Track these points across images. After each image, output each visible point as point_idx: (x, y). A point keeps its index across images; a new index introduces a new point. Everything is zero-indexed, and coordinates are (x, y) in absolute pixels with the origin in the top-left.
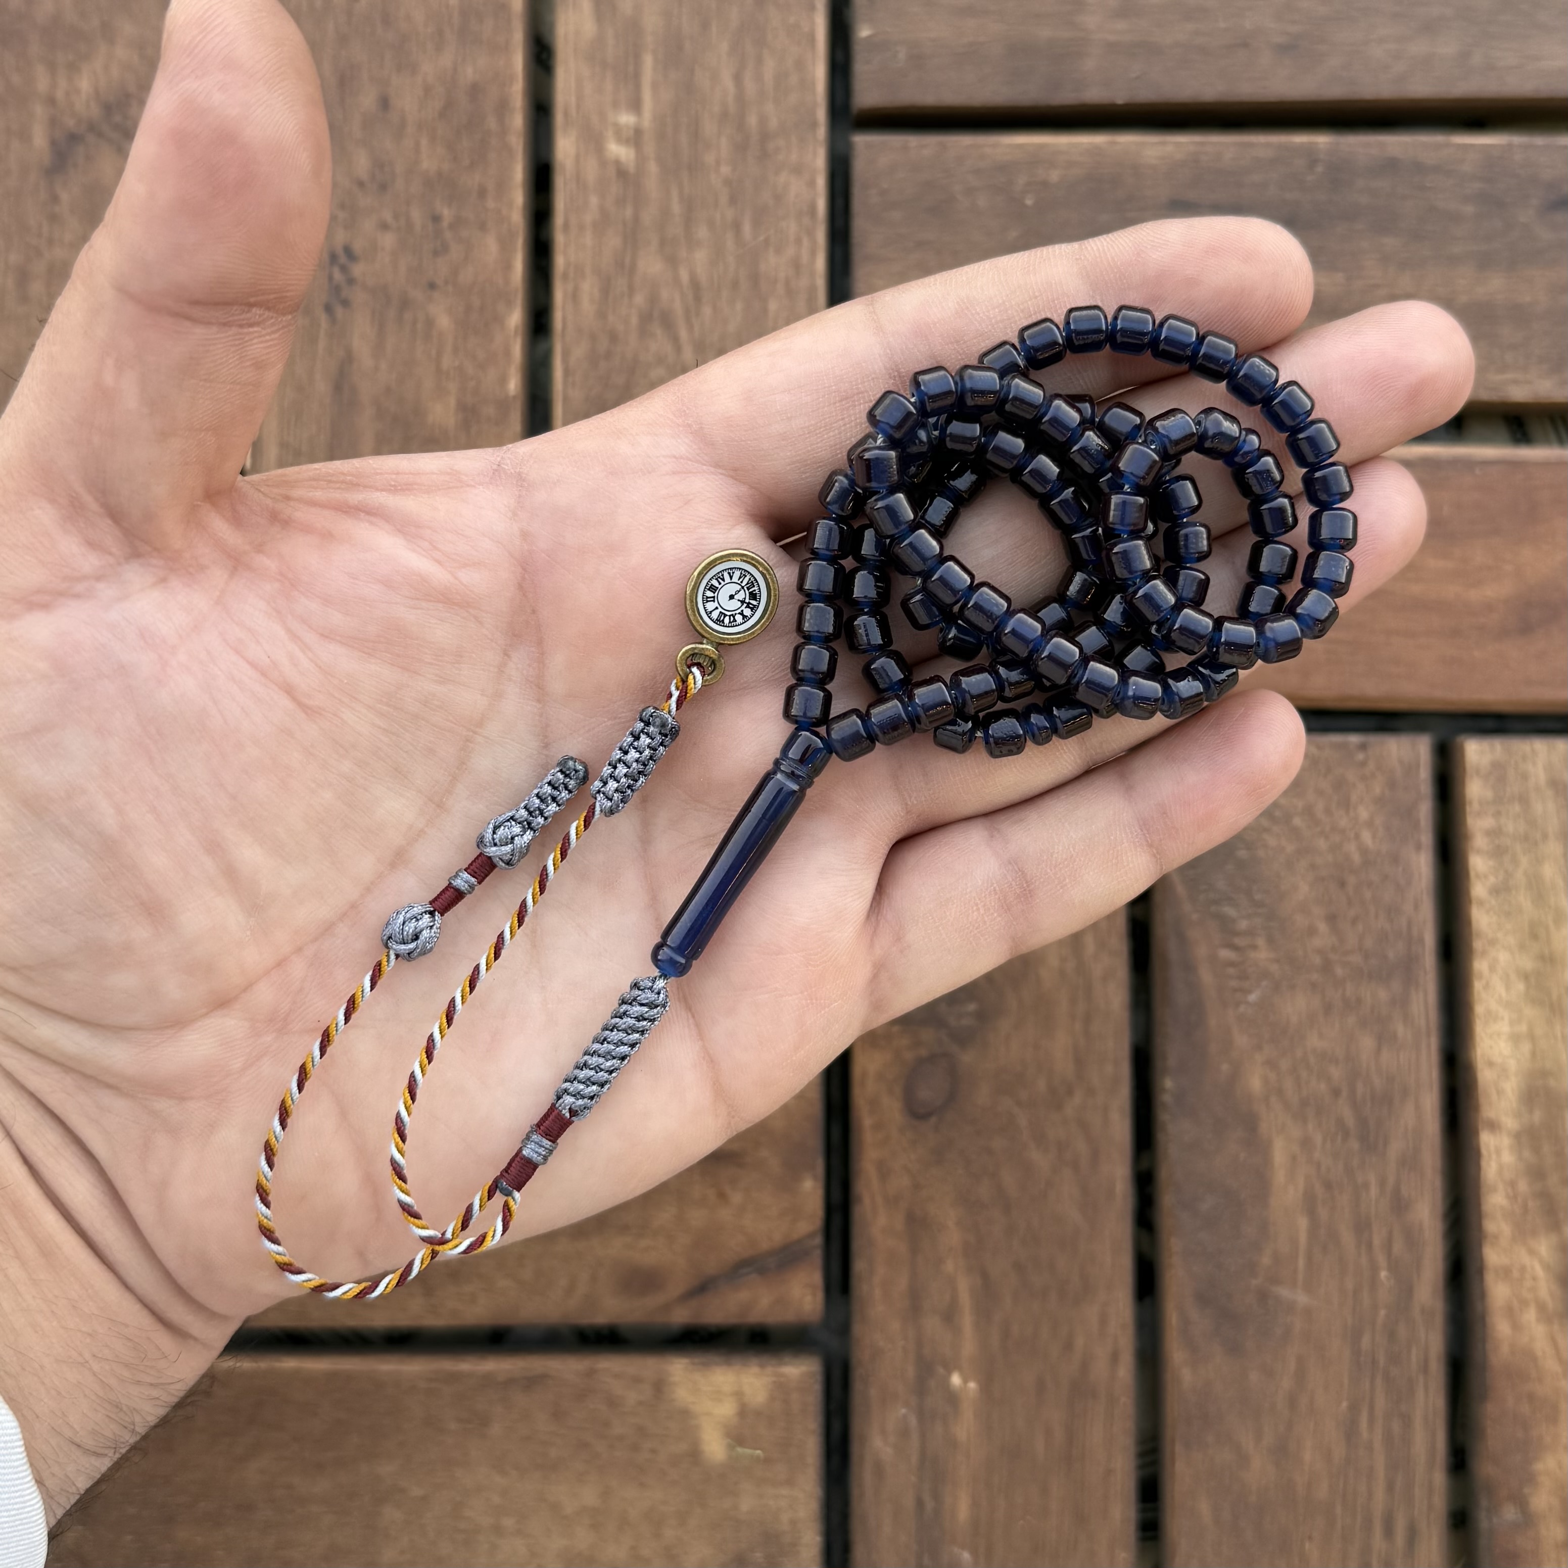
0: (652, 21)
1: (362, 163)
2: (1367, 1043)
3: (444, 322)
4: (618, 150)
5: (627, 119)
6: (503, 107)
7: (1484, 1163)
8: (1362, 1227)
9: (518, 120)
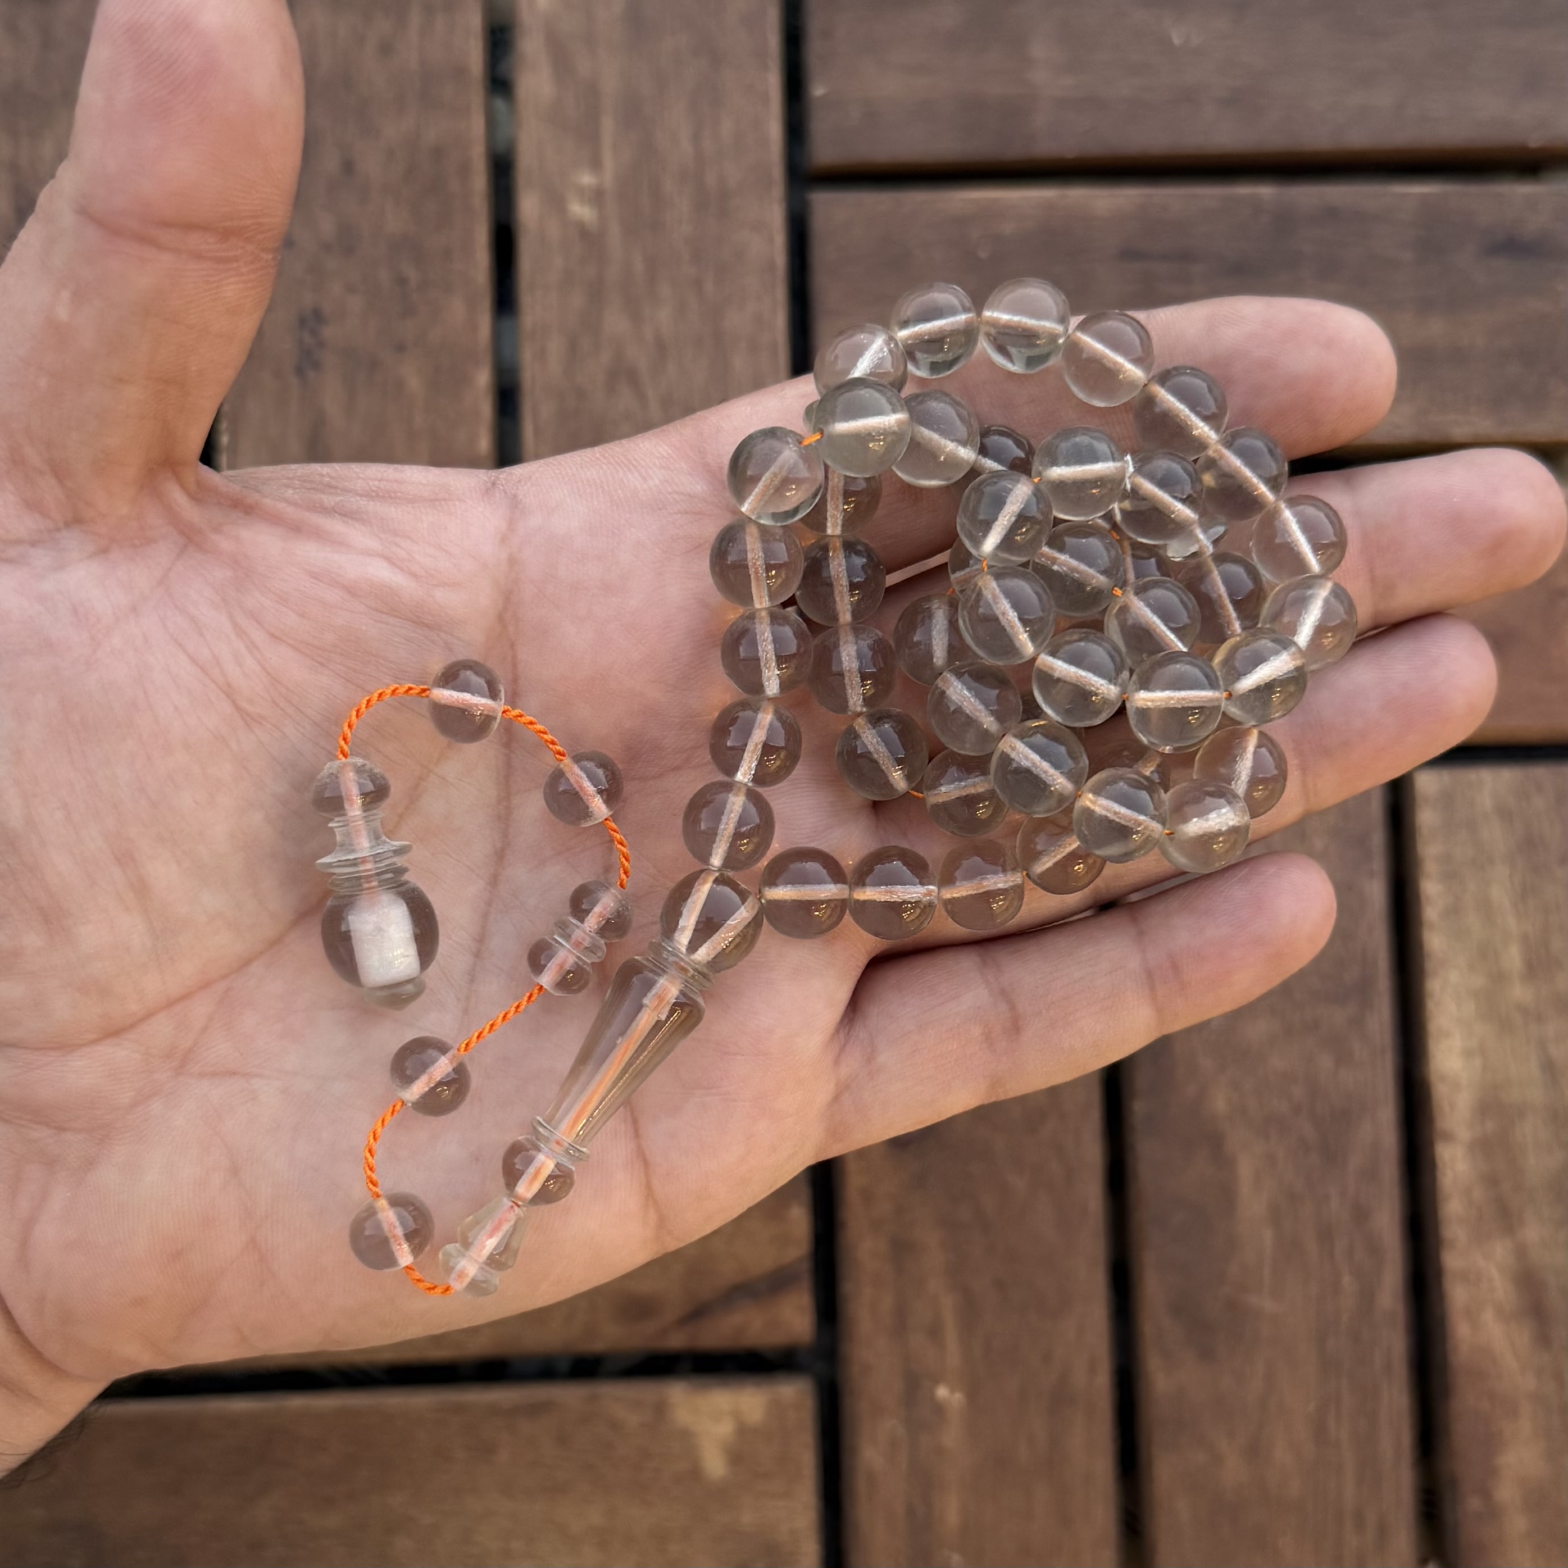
0: (610, 84)
1: (327, 225)
2: (1326, 1062)
3: (414, 382)
4: (581, 211)
5: (587, 179)
6: (465, 170)
7: (1439, 1175)
8: (1326, 1235)
9: (480, 182)
